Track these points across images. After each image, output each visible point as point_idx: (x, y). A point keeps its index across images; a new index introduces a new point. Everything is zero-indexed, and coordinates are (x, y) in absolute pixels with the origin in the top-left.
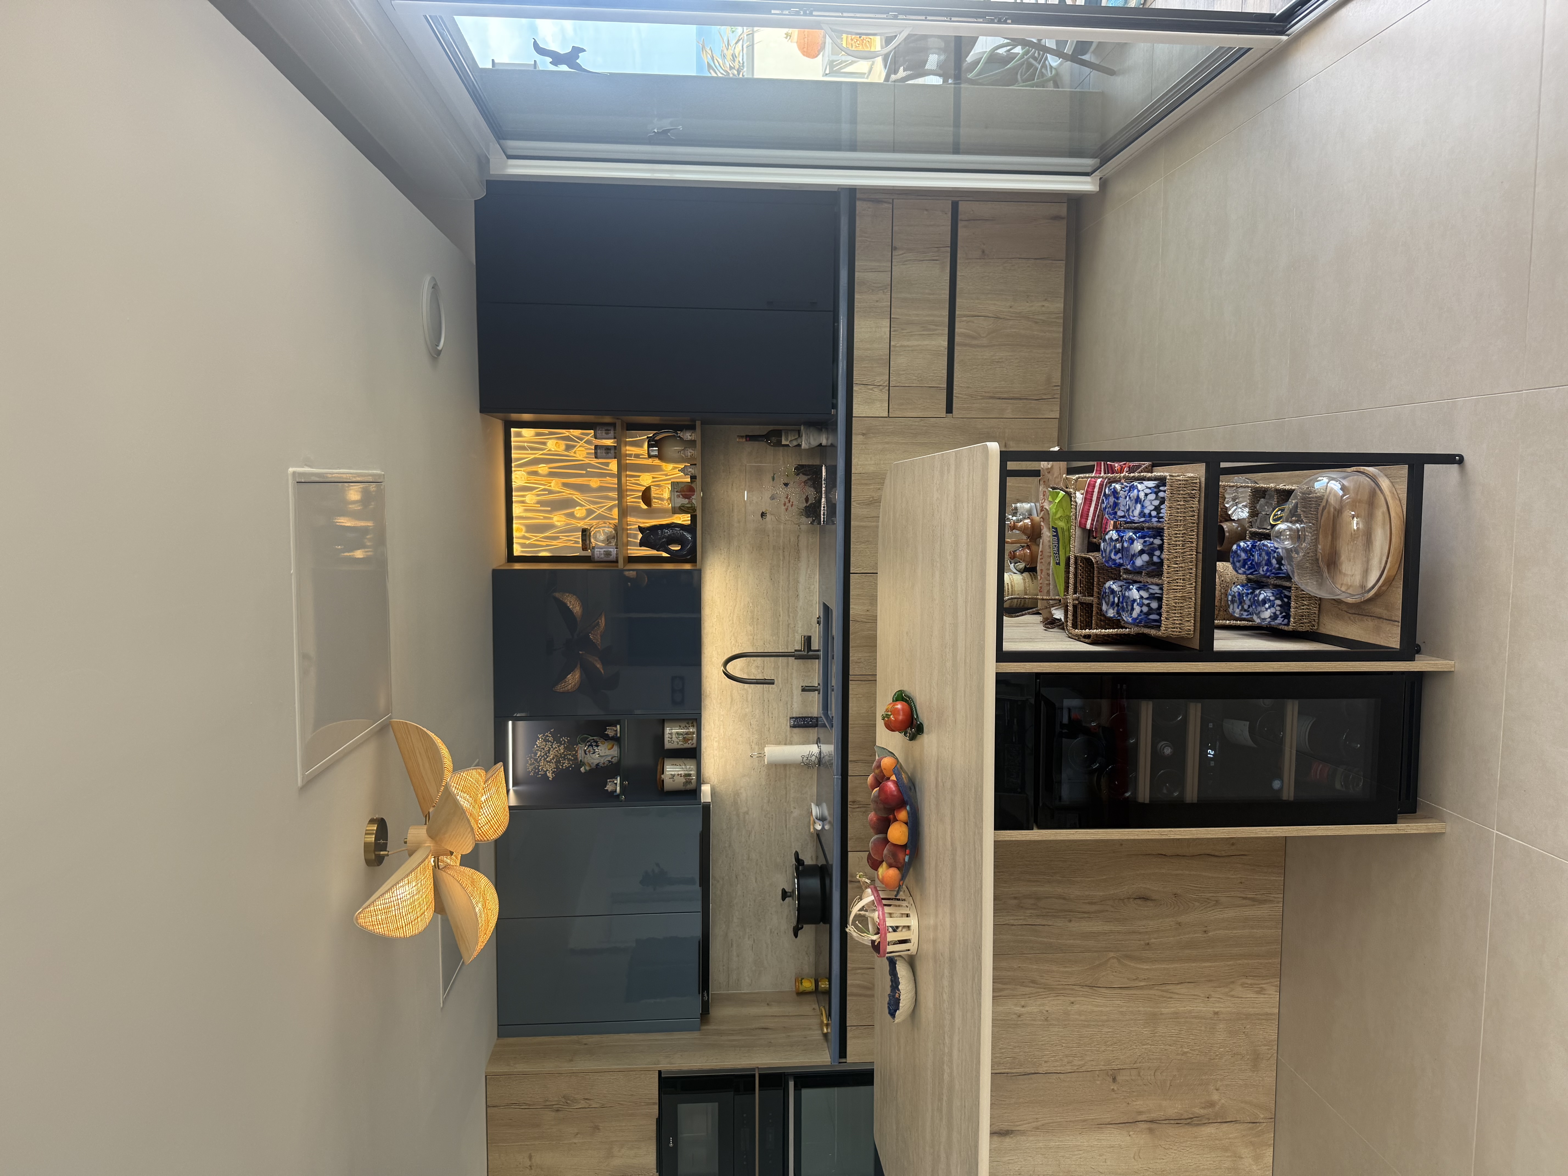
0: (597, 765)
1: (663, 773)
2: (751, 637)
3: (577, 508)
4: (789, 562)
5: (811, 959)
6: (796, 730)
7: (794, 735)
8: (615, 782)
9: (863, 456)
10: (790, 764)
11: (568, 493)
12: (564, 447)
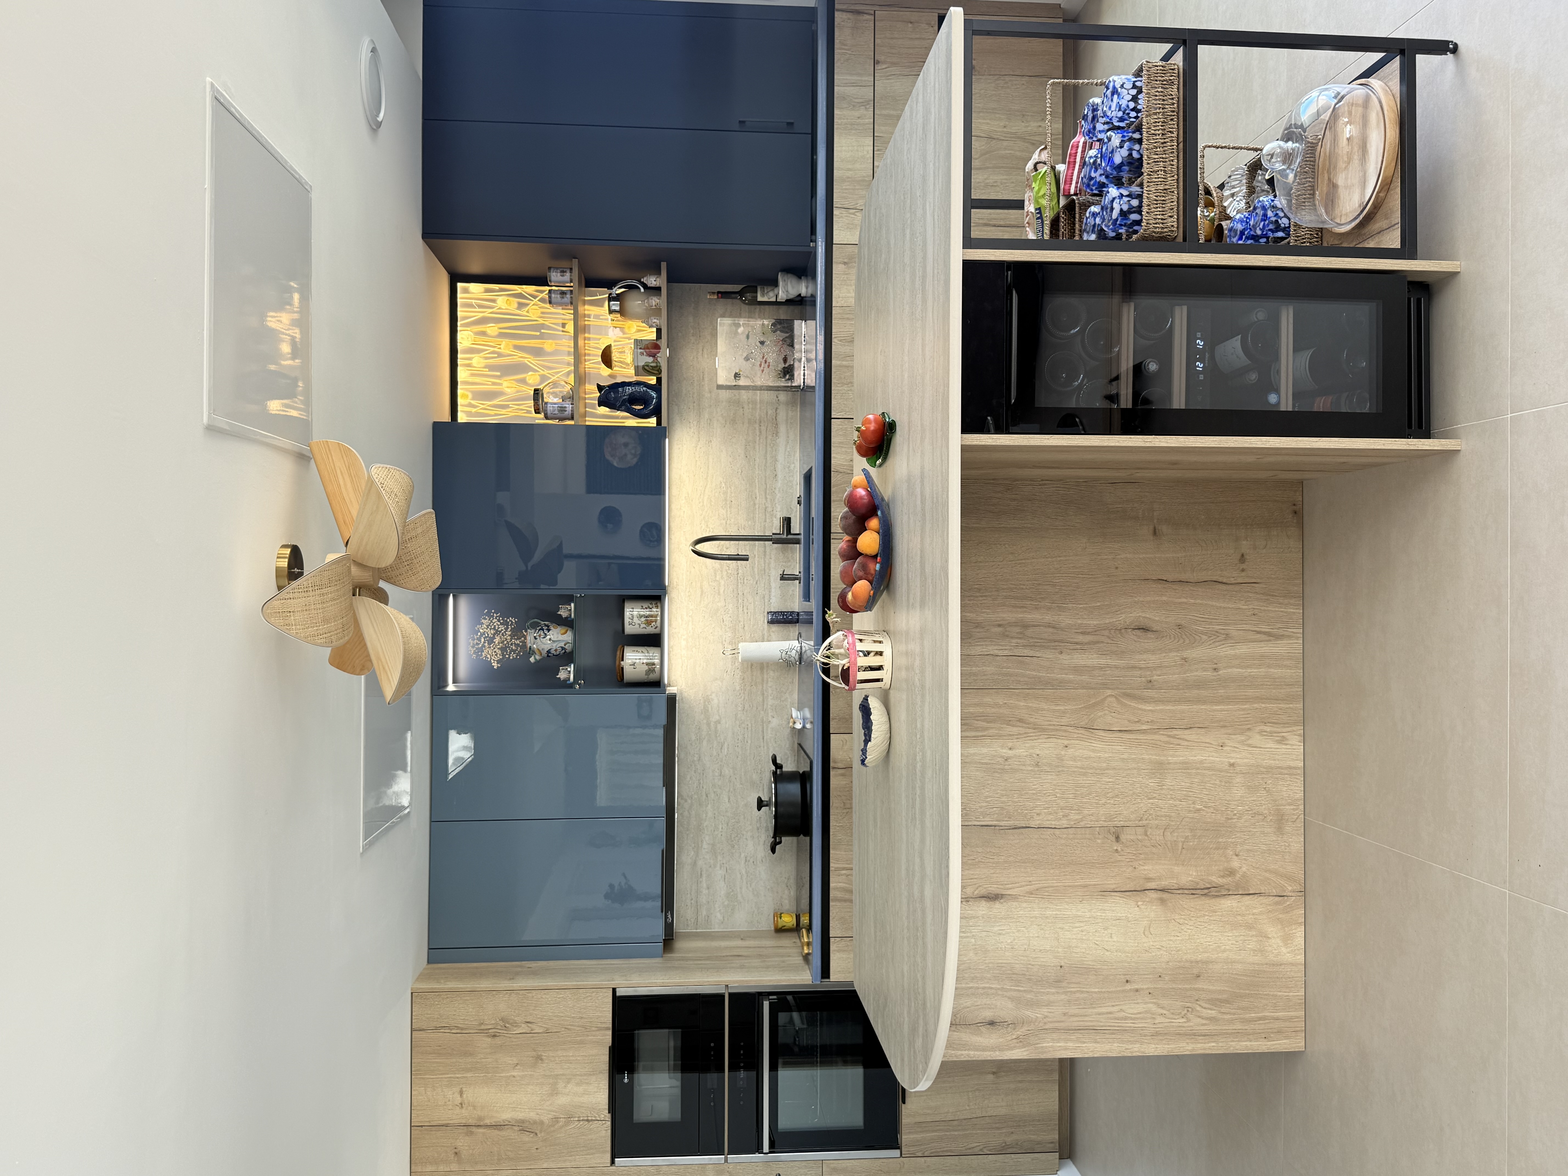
0: (549, 652)
1: (623, 660)
2: (724, 522)
3: (530, 373)
4: (766, 438)
5: (792, 893)
6: (775, 628)
7: (772, 634)
8: (569, 669)
9: (845, 287)
10: (768, 663)
11: (520, 357)
12: (516, 305)
